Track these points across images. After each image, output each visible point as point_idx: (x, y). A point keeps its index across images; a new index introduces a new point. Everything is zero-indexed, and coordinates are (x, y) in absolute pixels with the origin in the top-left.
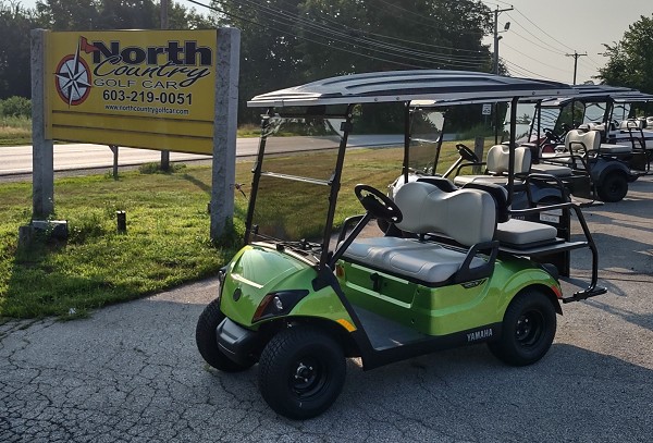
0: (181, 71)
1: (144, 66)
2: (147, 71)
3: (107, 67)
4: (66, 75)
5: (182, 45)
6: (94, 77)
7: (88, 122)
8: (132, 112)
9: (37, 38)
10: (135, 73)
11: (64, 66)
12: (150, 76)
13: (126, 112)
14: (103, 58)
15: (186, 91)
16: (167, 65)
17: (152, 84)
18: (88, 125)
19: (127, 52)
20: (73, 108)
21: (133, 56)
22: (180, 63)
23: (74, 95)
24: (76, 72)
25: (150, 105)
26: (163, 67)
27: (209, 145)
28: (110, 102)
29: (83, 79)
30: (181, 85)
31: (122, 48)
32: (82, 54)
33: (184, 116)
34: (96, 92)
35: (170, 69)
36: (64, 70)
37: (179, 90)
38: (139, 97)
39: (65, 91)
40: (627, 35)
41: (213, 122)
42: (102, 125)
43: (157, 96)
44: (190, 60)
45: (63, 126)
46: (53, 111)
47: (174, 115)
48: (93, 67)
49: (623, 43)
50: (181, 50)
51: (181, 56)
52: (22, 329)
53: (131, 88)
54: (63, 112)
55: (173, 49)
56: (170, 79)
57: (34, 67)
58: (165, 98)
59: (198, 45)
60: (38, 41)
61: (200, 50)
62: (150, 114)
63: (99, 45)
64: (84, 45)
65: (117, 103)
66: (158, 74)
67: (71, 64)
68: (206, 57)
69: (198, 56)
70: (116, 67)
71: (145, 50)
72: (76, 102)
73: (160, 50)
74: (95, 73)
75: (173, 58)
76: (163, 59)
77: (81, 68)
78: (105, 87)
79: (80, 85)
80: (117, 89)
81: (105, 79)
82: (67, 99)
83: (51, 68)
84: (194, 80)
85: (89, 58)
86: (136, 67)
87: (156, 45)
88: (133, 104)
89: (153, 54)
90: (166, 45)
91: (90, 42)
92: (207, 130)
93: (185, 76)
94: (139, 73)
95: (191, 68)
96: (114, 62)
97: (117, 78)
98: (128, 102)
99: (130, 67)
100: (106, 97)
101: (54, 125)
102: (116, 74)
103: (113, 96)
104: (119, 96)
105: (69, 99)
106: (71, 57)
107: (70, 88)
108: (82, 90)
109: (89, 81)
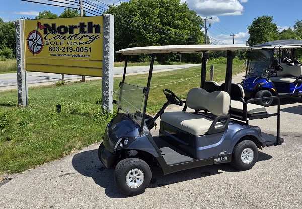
0: (86, 36)
1: (68, 35)
2: (69, 37)
3: (51, 36)
5: (86, 24)
6: (44, 41)
8: (63, 57)
9: (18, 23)
10: (64, 38)
11: (31, 36)
12: (71, 39)
14: (49, 32)
15: (88, 46)
16: (79, 34)
17: (72, 43)
18: (43, 63)
19: (60, 28)
20: (35, 56)
21: (63, 30)
22: (85, 32)
23: (36, 50)
25: (71, 53)
26: (77, 35)
28: (52, 52)
29: (40, 42)
30: (86, 43)
31: (57, 27)
32: (39, 30)
33: (88, 58)
34: (46, 48)
35: (81, 35)
37: (85, 46)
38: (66, 50)
39: (32, 48)
41: (102, 61)
42: (49, 63)
43: (74, 49)
44: (90, 31)
47: (83, 58)
48: (44, 36)
50: (85, 26)
51: (86, 29)
53: (62, 46)
55: (81, 26)
56: (80, 41)
57: (17, 37)
58: (78, 50)
59: (94, 24)
61: (95, 26)
62: (71, 58)
63: (46, 26)
64: (39, 26)
65: (56, 53)
66: (75, 38)
67: (34, 35)
69: (94, 29)
70: (55, 35)
71: (68, 27)
72: (37, 53)
73: (75, 27)
74: (45, 38)
75: (82, 31)
76: (77, 31)
77: (39, 37)
78: (50, 45)
79: (39, 45)
80: (56, 46)
81: (50, 41)
84: (92, 41)
85: (42, 32)
86: (64, 35)
87: (73, 24)
88: (63, 53)
89: (72, 29)
90: (78, 24)
91: (42, 24)
92: (100, 65)
93: (87, 39)
94: (66, 38)
95: (90, 35)
96: (53, 33)
97: (55, 41)
98: (60, 52)
99: (61, 35)
100: (51, 50)
101: (27, 64)
102: (55, 39)
103: (54, 49)
104: (57, 49)
105: (33, 52)
106: (33, 32)
107: (34, 46)
108: (39, 47)
109: (42, 43)
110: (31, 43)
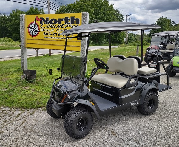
0: (69, 26)
1: (57, 25)
3: (45, 25)
4: (31, 28)
5: (69, 18)
6: (40, 28)
7: (39, 42)
8: (53, 39)
9: (22, 17)
10: (54, 27)
12: (59, 28)
13: (51, 39)
14: (43, 23)
17: (60, 30)
18: (39, 43)
19: (51, 21)
20: (34, 38)
21: (53, 22)
22: (69, 23)
24: (35, 27)
25: (59, 37)
26: (63, 25)
27: (79, 49)
28: (46, 36)
29: (37, 29)
31: (49, 19)
32: (37, 21)
33: (71, 40)
34: (41, 33)
35: (66, 25)
36: (31, 26)
38: (55, 34)
39: (31, 33)
42: (43, 43)
44: (72, 23)
45: (30, 44)
46: (27, 39)
48: (40, 25)
50: (69, 19)
51: (69, 21)
52: (31, 114)
53: (53, 31)
54: (31, 39)
55: (67, 19)
56: (65, 29)
57: (21, 26)
59: (75, 18)
60: (22, 18)
62: (59, 39)
63: (42, 19)
64: (37, 19)
65: (48, 36)
66: (62, 27)
68: (78, 21)
69: (75, 21)
70: (48, 25)
71: (57, 20)
72: (35, 36)
73: (62, 20)
75: (67, 22)
76: (63, 22)
77: (36, 26)
78: (44, 31)
79: (36, 31)
80: (48, 32)
81: (44, 29)
82: (32, 35)
83: (27, 26)
85: (39, 23)
86: (54, 25)
87: (61, 18)
89: (60, 21)
90: (64, 18)
91: (39, 18)
93: (70, 28)
94: (55, 27)
95: (72, 25)
97: (48, 29)
98: (52, 36)
99: (52, 25)
100: (45, 34)
101: (27, 43)
102: (48, 27)
103: (47, 34)
104: (49, 34)
107: (33, 32)
108: (37, 33)
109: (39, 30)
110: (30, 30)
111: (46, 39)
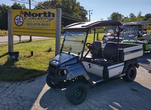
0: (47, 18)
1: (37, 17)
2: (38, 18)
3: (28, 18)
4: (17, 20)
5: (47, 12)
7: (23, 30)
8: (34, 28)
10: (35, 19)
11: (17, 17)
12: (39, 19)
13: (33, 28)
14: (27, 16)
15: (48, 23)
17: (39, 21)
18: (23, 31)
19: (33, 15)
20: (19, 27)
21: (35, 15)
22: (47, 16)
23: (19, 24)
24: (20, 19)
25: (39, 26)
27: (54, 35)
28: (29, 26)
29: (22, 20)
30: (47, 22)
31: (32, 13)
32: (21, 15)
33: (48, 29)
34: (25, 23)
35: (44, 18)
36: (16, 18)
37: (47, 23)
38: (36, 25)
39: (17, 23)
40: (111, 15)
41: (55, 30)
42: (26, 31)
43: (41, 24)
44: (49, 16)
45: (16, 31)
46: (13, 28)
47: (45, 28)
48: (24, 18)
49: (110, 17)
50: (47, 14)
51: (47, 15)
52: (18, 85)
53: (34, 23)
54: (16, 28)
55: (45, 13)
56: (44, 20)
57: (9, 18)
58: (43, 25)
59: (51, 12)
60: (10, 12)
61: (52, 14)
62: (39, 28)
63: (26, 13)
65: (30, 26)
66: (41, 19)
67: (18, 17)
68: (53, 15)
69: (51, 15)
70: (30, 18)
71: (38, 14)
72: (19, 26)
73: (42, 14)
74: (25, 19)
75: (45, 15)
76: (42, 16)
77: (21, 18)
78: (27, 22)
79: (21, 22)
81: (27, 20)
82: (17, 25)
83: (13, 18)
84: (50, 20)
85: (23, 16)
86: (35, 17)
87: (40, 12)
88: (35, 26)
89: (40, 15)
91: (23, 12)
92: (54, 32)
93: (48, 20)
95: (50, 18)
96: (30, 16)
97: (30, 20)
98: (33, 26)
99: (34, 18)
100: (28, 24)
101: (13, 31)
102: (30, 19)
103: (29, 24)
104: (31, 24)
105: (18, 25)
106: (18, 15)
108: (21, 23)
109: (23, 21)
110: (16, 21)
111: (28, 28)
